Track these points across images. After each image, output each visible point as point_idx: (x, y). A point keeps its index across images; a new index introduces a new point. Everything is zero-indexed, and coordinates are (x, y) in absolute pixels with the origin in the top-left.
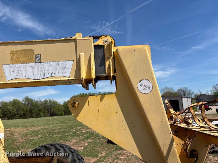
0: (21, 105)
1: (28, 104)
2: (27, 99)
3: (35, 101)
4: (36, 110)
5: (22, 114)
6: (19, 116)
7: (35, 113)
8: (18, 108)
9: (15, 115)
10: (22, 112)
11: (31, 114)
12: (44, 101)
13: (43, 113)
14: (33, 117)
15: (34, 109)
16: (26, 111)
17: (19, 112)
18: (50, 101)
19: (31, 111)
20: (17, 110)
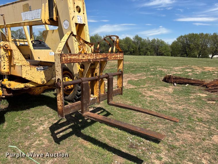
0: (132, 43)
1: (137, 43)
2: (137, 37)
3: (143, 39)
4: (144, 49)
5: (132, 52)
6: (129, 52)
7: (143, 51)
8: (129, 45)
9: (127, 51)
10: (132, 50)
11: (139, 52)
12: (152, 40)
13: (150, 52)
14: (140, 55)
15: (142, 48)
16: (135, 48)
17: (130, 49)
18: (158, 41)
19: (139, 49)
20: (129, 47)
